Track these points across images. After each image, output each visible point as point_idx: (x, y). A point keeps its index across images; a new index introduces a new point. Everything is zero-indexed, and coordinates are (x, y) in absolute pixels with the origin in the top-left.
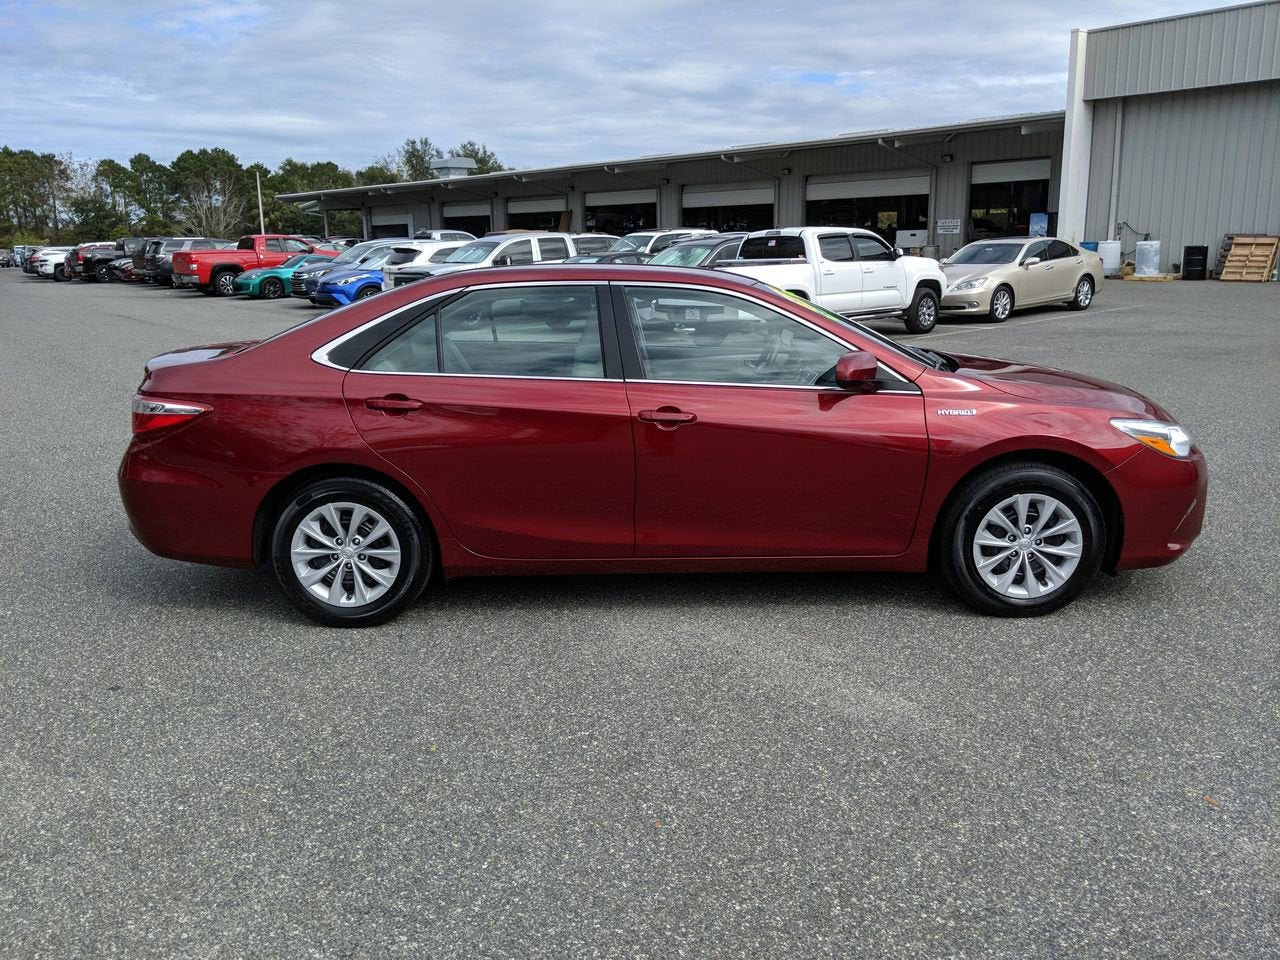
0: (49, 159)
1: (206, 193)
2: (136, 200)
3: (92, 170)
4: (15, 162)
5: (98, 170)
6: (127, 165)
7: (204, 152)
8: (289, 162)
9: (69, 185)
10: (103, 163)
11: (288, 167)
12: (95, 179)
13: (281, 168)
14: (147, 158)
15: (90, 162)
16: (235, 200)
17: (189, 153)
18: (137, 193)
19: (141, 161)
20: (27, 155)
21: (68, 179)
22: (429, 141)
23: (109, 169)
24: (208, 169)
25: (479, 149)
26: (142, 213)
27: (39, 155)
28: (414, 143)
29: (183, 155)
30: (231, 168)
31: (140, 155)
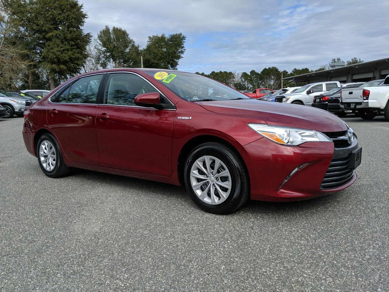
0: (230, 73)
1: (269, 80)
2: (250, 83)
3: (240, 75)
4: (223, 75)
5: (242, 75)
6: (249, 74)
7: (270, 68)
8: (295, 69)
9: (234, 80)
10: (243, 73)
11: (294, 71)
12: (241, 78)
13: (292, 71)
14: (254, 71)
15: (240, 73)
16: (277, 82)
17: (265, 69)
18: (251, 81)
19: (253, 72)
20: (225, 72)
21: (234, 78)
22: (340, 59)
23: (245, 75)
24: (270, 73)
25: (358, 60)
26: (251, 86)
27: (228, 72)
28: (335, 60)
29: (264, 69)
30: (276, 72)
31: (253, 70)
